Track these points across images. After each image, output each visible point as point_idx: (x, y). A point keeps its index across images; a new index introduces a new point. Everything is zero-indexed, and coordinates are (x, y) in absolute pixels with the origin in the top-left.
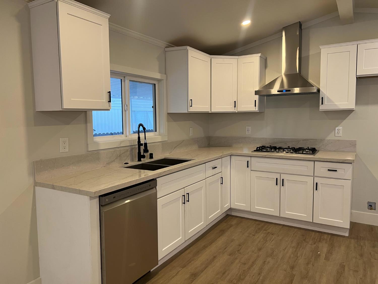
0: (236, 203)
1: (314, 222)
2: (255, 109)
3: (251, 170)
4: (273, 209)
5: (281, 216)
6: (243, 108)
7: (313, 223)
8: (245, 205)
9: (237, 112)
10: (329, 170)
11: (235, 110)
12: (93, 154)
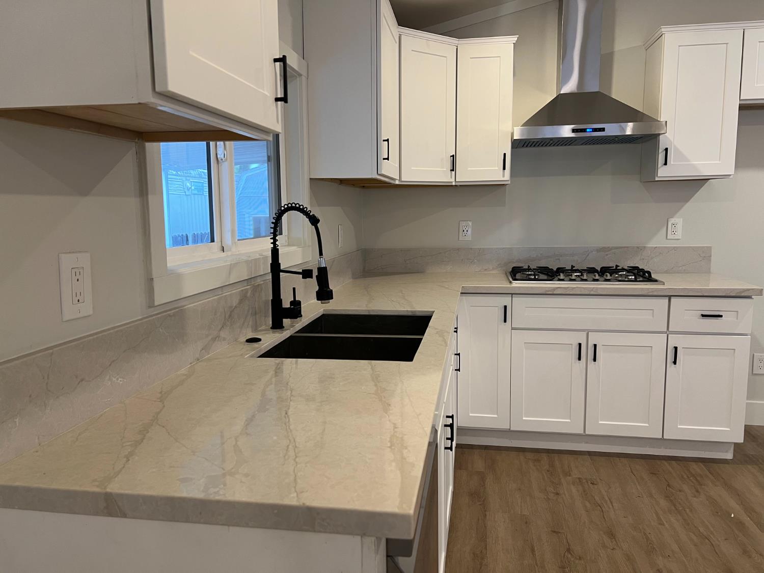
0: (471, 415)
1: (665, 437)
2: (504, 176)
3: (513, 329)
4: (568, 419)
5: (587, 433)
6: (468, 173)
7: (662, 441)
8: (496, 416)
9: (454, 184)
10: (703, 316)
11: (451, 178)
12: (169, 315)
